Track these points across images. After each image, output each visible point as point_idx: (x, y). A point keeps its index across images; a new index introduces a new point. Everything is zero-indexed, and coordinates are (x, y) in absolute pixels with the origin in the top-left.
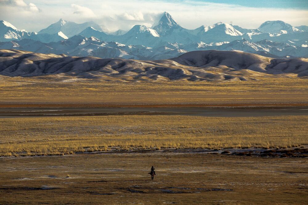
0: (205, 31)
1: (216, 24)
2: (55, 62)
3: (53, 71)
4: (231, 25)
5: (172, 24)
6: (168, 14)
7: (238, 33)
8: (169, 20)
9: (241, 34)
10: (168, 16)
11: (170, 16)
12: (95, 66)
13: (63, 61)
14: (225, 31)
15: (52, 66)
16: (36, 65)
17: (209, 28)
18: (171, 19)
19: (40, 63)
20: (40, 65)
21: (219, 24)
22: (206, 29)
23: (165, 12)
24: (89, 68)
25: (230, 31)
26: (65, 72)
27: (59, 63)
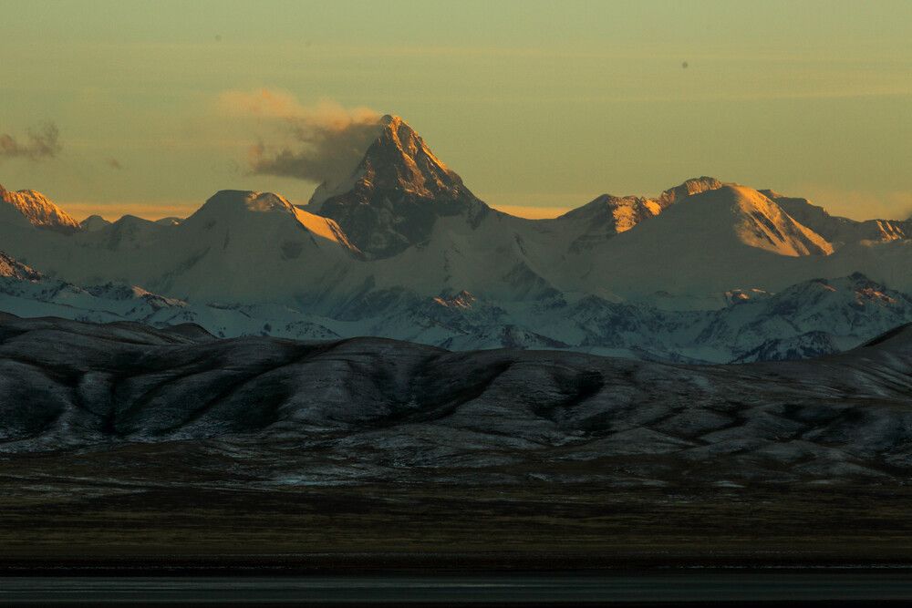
0: (620, 229)
1: (682, 190)
2: (171, 373)
3: (163, 426)
4: (766, 193)
5: (430, 184)
6: (404, 131)
7: (806, 242)
8: (411, 161)
9: (828, 248)
10: (405, 141)
11: (418, 142)
12: (414, 397)
13: (215, 364)
14: (737, 226)
15: (154, 390)
16: (61, 388)
17: (640, 209)
18: (420, 156)
19: (83, 373)
20: (82, 386)
21: (699, 189)
22: (624, 219)
23: (388, 118)
24: (382, 409)
25: (762, 226)
26: (241, 431)
27: (195, 378)
